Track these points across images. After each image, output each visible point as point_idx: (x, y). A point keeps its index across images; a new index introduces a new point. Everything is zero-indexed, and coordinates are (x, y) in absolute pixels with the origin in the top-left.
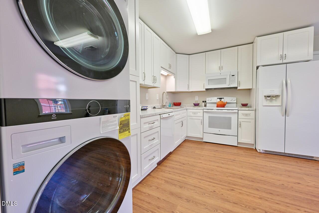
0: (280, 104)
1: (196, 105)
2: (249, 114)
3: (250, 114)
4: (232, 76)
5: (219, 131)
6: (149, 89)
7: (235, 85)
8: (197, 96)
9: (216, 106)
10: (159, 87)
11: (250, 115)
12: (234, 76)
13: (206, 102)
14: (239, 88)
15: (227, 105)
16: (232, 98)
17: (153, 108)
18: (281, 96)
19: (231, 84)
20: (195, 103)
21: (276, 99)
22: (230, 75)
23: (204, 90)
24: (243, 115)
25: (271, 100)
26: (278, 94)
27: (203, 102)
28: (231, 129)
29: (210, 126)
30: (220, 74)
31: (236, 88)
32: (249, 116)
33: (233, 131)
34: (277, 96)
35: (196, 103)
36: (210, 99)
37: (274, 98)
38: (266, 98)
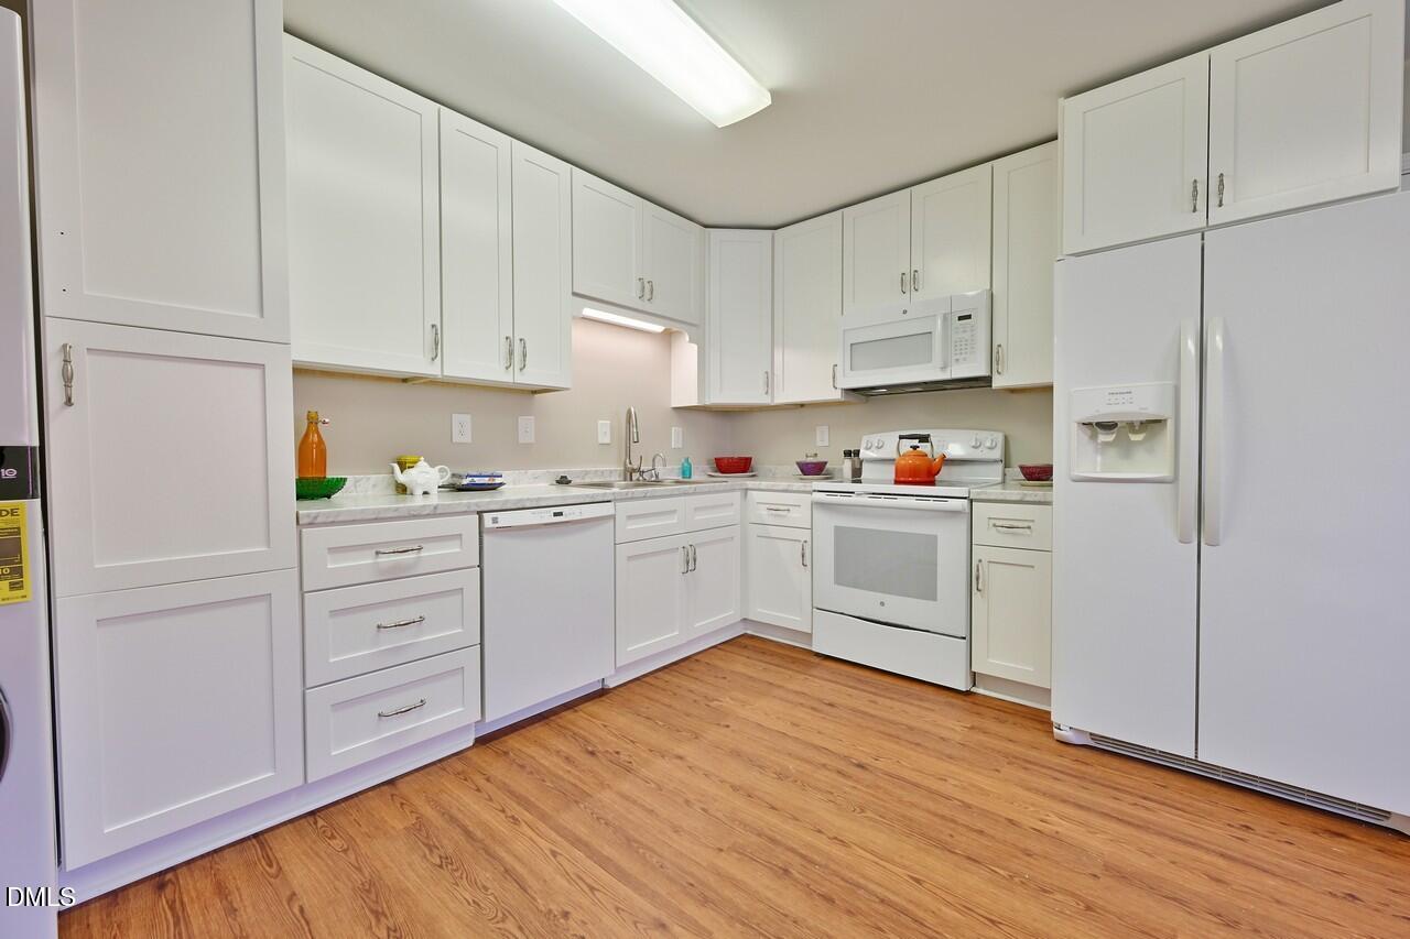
0: (1164, 472)
1: (813, 469)
2: (1026, 524)
3: (1031, 524)
4: (960, 318)
5: (882, 604)
6: (537, 396)
7: (980, 370)
8: (826, 428)
9: (893, 476)
10: (567, 389)
11: (1029, 528)
12: (969, 317)
13: (857, 453)
14: (997, 383)
15: (945, 473)
16: (982, 435)
17: (558, 482)
18: (1170, 424)
19: (957, 360)
20: (803, 459)
21: (1145, 440)
22: (945, 318)
23: (837, 395)
24: (995, 525)
25: (1126, 449)
26: (1152, 412)
27: (848, 454)
28: (935, 599)
29: (840, 579)
30: (905, 312)
31: (985, 381)
32: (1028, 531)
33: (946, 609)
34: (1152, 425)
35: (810, 460)
36: (875, 439)
37: (1135, 432)
38: (1094, 437)
